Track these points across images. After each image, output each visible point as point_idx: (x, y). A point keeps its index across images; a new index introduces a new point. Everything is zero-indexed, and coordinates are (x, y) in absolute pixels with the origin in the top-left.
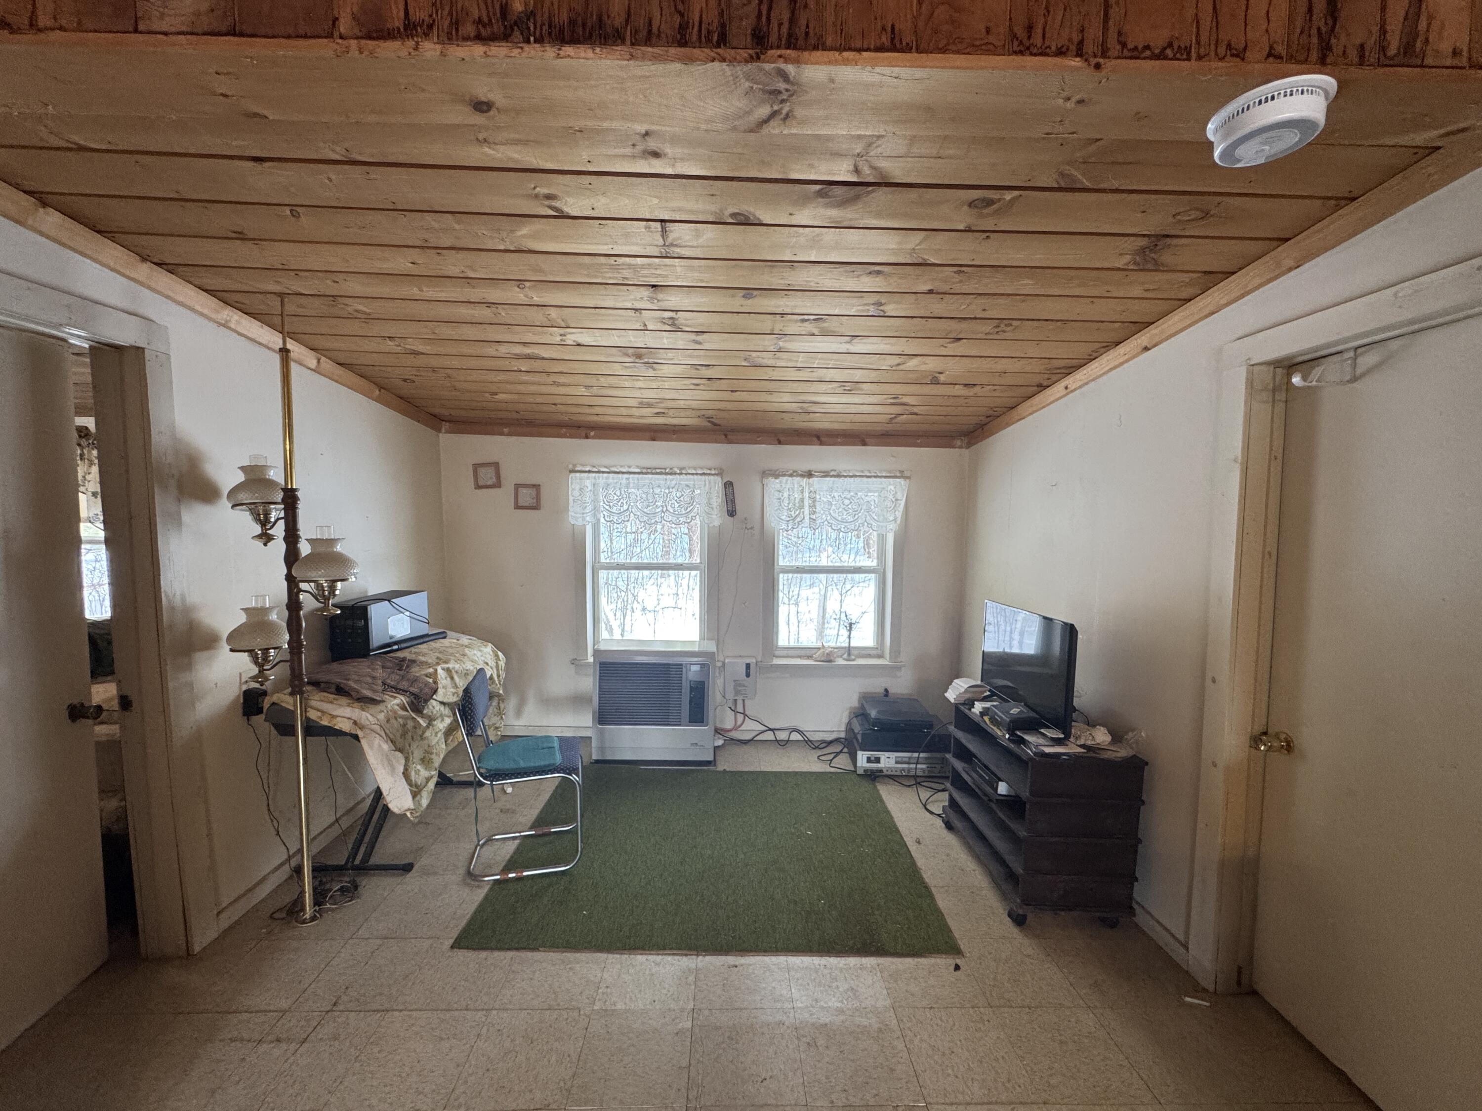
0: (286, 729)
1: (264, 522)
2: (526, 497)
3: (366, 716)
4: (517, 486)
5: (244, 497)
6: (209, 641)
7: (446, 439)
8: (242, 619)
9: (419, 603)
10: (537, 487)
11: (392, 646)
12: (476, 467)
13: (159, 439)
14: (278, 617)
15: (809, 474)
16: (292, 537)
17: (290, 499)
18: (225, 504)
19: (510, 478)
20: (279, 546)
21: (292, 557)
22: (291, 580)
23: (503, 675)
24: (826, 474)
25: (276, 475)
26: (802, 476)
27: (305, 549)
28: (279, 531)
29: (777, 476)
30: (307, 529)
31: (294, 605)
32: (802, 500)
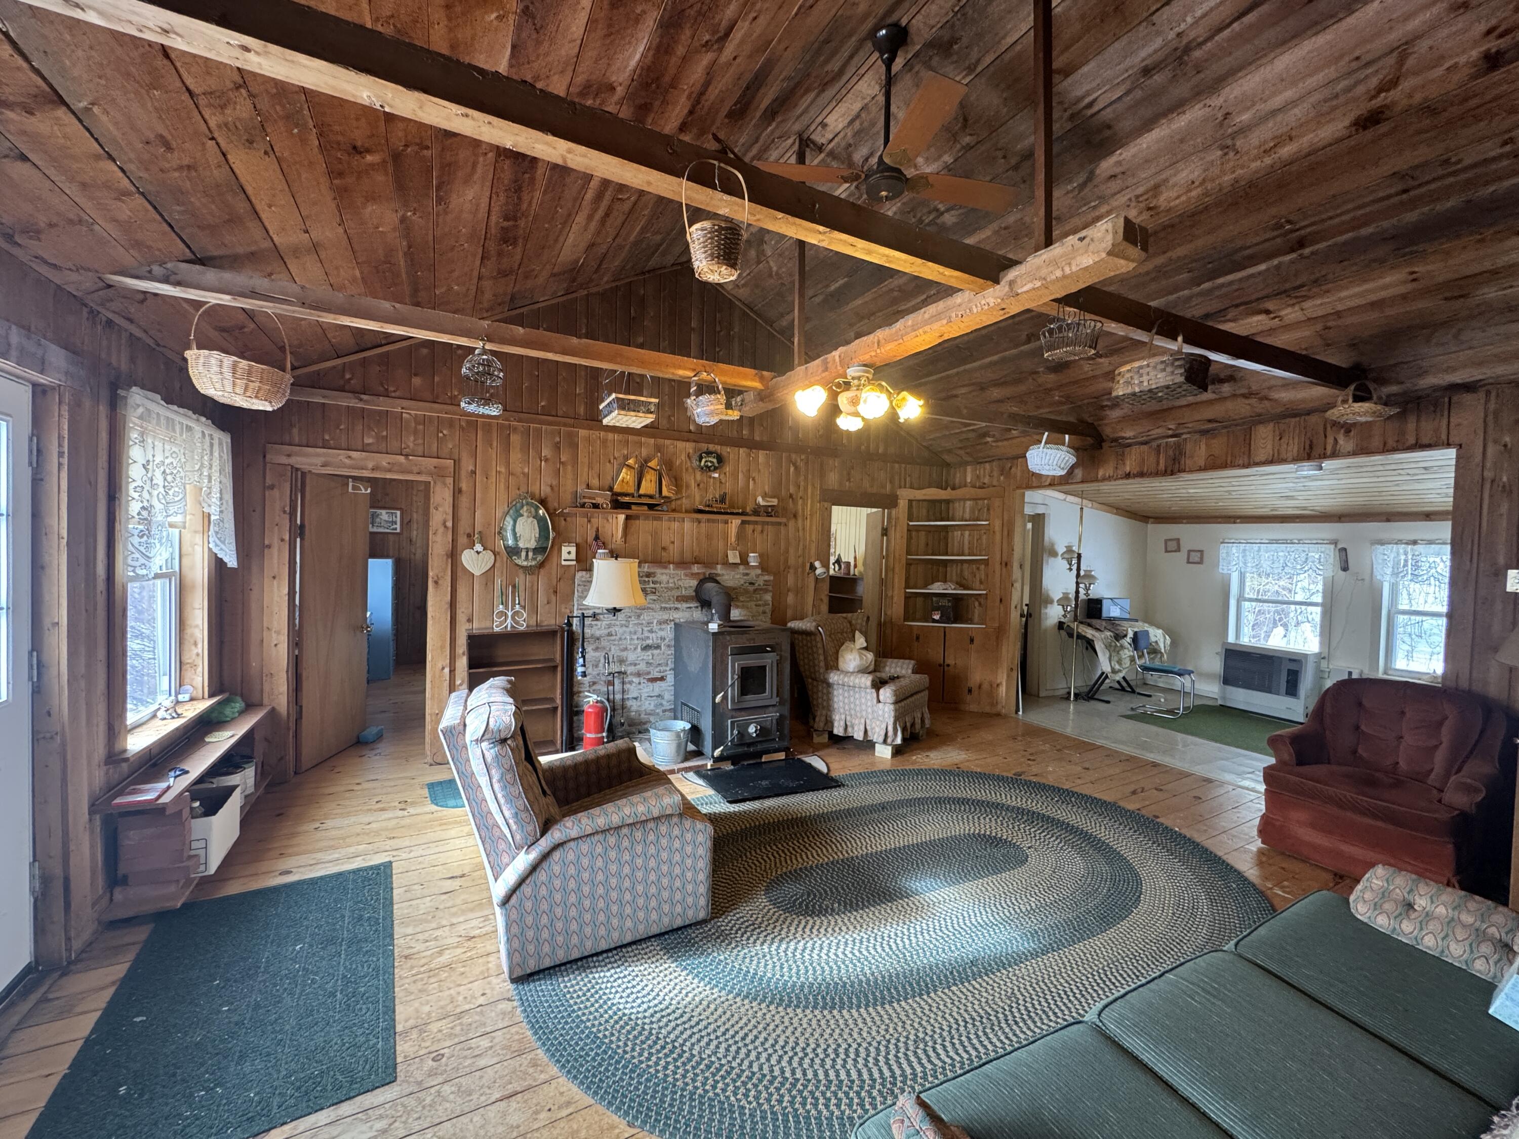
0: (1071, 635)
1: (1070, 564)
2: (1195, 557)
3: (1097, 634)
4: (1189, 551)
5: (1066, 556)
6: (1052, 602)
7: (1151, 527)
8: (1061, 596)
9: (1126, 604)
10: (1201, 552)
11: (1111, 620)
12: (1166, 541)
13: (1046, 538)
14: (1072, 596)
15: (1415, 542)
16: (1079, 569)
17: (1079, 556)
18: (1060, 557)
19: (1185, 546)
20: (1074, 572)
21: (1078, 575)
22: (1077, 584)
23: (1168, 648)
24: (1431, 542)
25: (1075, 548)
26: (1407, 543)
27: (1082, 573)
28: (1075, 567)
29: (1382, 544)
30: (1083, 567)
31: (1077, 592)
32: (1406, 561)
